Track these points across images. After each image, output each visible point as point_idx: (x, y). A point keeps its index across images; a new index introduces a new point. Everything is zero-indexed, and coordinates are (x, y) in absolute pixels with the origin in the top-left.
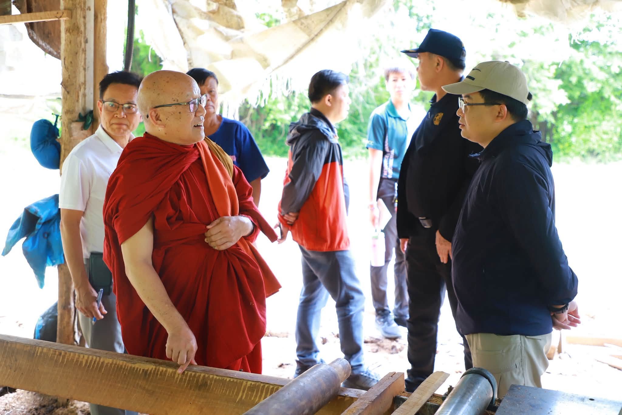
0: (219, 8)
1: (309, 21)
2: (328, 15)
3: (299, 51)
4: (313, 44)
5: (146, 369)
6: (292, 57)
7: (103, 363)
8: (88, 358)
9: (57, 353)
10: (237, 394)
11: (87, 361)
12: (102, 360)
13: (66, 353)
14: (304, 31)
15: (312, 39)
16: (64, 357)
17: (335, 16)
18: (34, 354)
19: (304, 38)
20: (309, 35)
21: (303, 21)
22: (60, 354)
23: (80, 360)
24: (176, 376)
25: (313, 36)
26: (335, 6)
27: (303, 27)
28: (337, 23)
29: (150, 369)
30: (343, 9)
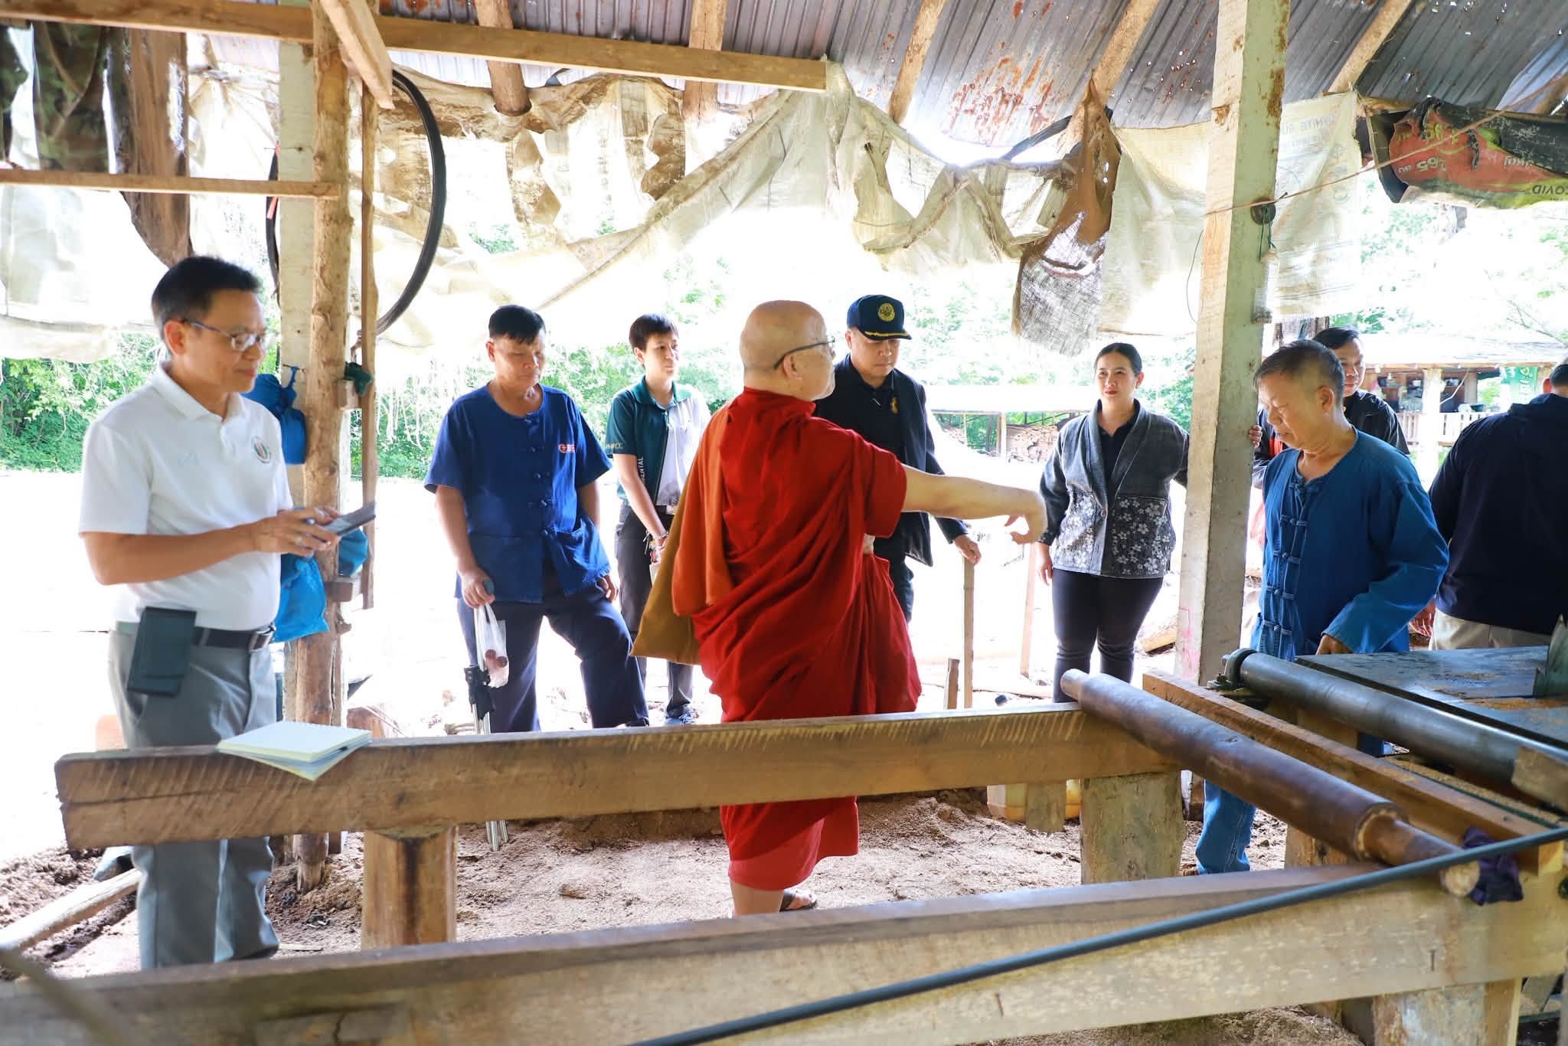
0: (412, 210)
1: (592, 247)
2: (621, 243)
3: (568, 289)
4: (592, 281)
5: (840, 731)
6: (556, 298)
7: (765, 736)
8: (736, 735)
9: (675, 739)
10: (982, 737)
11: (733, 741)
12: (762, 733)
13: (692, 736)
14: (582, 260)
15: (592, 274)
16: (688, 742)
17: (631, 244)
18: (625, 748)
19: (580, 270)
20: (588, 268)
21: (583, 246)
22: (681, 739)
23: (721, 741)
24: (891, 730)
25: (594, 269)
26: (633, 230)
27: (580, 255)
28: (634, 255)
29: (848, 730)
30: (644, 236)
